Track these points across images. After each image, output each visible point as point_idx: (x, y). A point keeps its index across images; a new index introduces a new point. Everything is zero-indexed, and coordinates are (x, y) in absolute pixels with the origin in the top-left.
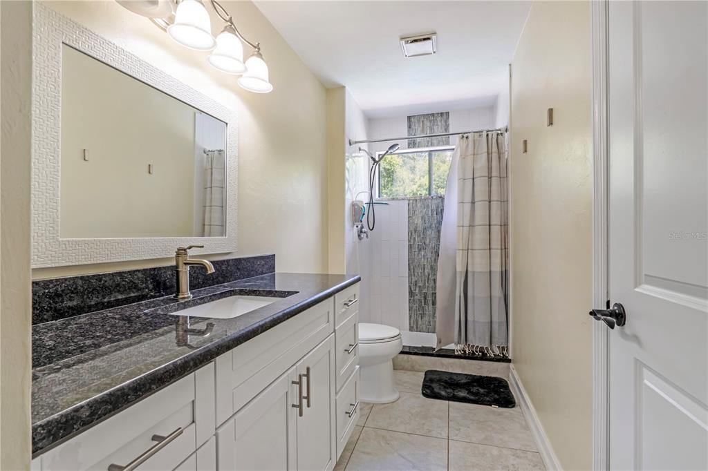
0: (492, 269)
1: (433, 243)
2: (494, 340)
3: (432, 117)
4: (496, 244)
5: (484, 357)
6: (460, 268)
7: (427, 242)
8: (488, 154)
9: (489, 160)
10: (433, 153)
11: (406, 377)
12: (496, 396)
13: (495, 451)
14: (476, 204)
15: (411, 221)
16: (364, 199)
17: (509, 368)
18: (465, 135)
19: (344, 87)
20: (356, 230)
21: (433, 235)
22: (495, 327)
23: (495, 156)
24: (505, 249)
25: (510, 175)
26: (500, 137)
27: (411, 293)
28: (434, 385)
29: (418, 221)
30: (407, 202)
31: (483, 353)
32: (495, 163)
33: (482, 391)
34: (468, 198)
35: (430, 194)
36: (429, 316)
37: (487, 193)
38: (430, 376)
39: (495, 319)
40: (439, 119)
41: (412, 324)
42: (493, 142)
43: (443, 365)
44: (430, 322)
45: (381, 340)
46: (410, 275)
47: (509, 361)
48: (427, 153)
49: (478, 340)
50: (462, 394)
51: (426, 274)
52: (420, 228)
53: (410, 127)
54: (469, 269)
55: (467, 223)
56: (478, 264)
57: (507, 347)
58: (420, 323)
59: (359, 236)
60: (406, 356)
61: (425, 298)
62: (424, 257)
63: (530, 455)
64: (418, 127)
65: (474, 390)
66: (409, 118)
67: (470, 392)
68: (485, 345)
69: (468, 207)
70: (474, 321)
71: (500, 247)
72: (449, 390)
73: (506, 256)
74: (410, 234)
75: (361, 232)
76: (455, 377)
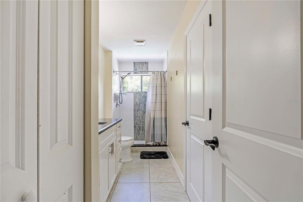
0: (162, 117)
1: (143, 109)
2: (163, 140)
3: (142, 63)
4: (163, 109)
5: (160, 145)
6: (152, 117)
7: (141, 108)
8: (161, 79)
9: (161, 81)
10: (143, 76)
11: (134, 154)
12: (163, 156)
13: (162, 169)
14: (157, 95)
15: (135, 100)
16: (118, 92)
17: (167, 148)
18: (154, 72)
19: (112, 51)
20: (115, 104)
21: (143, 106)
22: (163, 135)
23: (163, 80)
24: (166, 110)
25: (167, 86)
26: (164, 74)
27: (135, 127)
28: (144, 155)
29: (137, 101)
30: (133, 94)
31: (159, 144)
32: (163, 82)
33: (159, 155)
34: (155, 93)
35: (141, 91)
36: (141, 134)
37: (161, 92)
38: (142, 153)
39: (163, 133)
40: (145, 64)
41: (135, 138)
42: (162, 75)
43: (147, 149)
44: (141, 137)
45: (127, 141)
46: (134, 120)
47: (167, 146)
48: (140, 76)
49: (158, 140)
50: (153, 156)
51: (140, 120)
52: (138, 103)
53: (134, 66)
54: (155, 117)
55: (154, 102)
56: (158, 115)
57: (166, 142)
58: (138, 137)
59: (116, 106)
60: (134, 147)
61: (140, 128)
62: (140, 113)
63: (172, 169)
64: (137, 66)
65: (157, 155)
66: (134, 63)
67: (155, 156)
68: (160, 141)
69: (155, 96)
70: (156, 134)
71: (164, 110)
72: (149, 156)
73: (166, 112)
74: (135, 105)
75: (117, 104)
76: (150, 152)
